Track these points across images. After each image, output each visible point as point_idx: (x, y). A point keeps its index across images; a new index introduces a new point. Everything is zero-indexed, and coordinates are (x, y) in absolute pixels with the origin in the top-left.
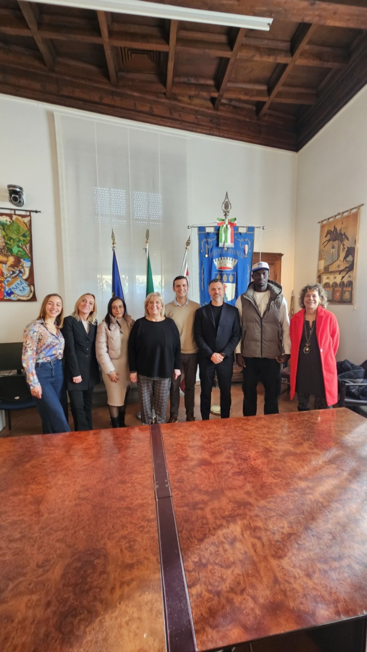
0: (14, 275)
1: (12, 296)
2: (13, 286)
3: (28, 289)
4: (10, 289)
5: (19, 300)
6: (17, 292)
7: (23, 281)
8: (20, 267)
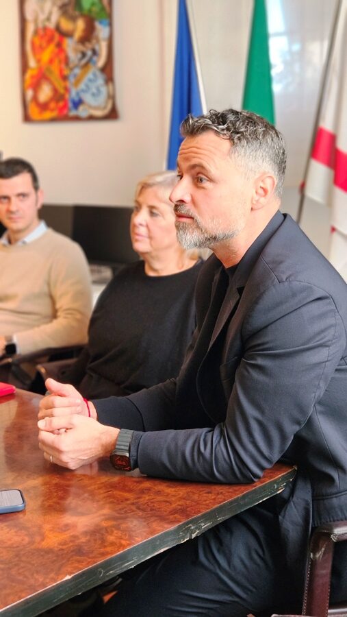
0: (84, 61)
1: (81, 108)
2: (82, 86)
3: (104, 90)
4: (78, 94)
5: (91, 118)
6: (87, 98)
7: (98, 73)
8: (94, 41)
